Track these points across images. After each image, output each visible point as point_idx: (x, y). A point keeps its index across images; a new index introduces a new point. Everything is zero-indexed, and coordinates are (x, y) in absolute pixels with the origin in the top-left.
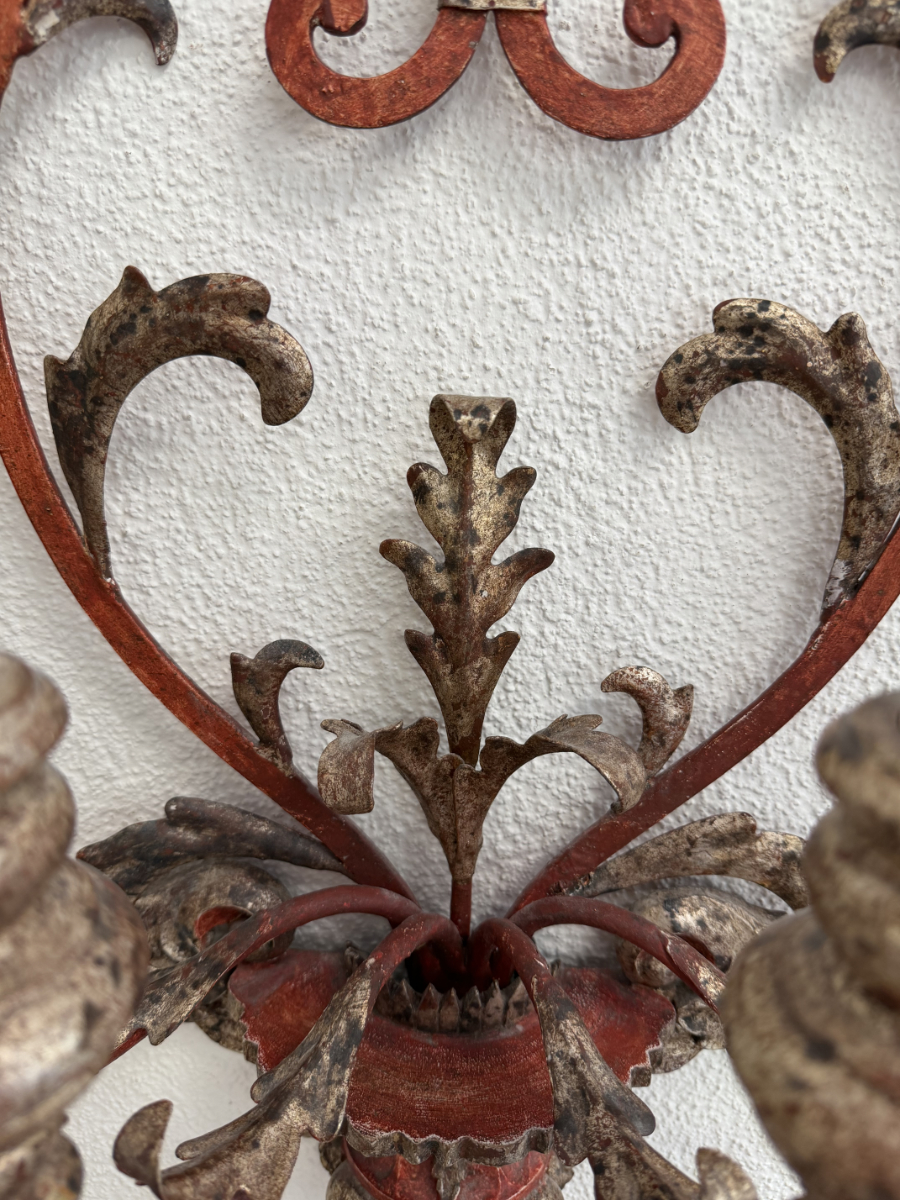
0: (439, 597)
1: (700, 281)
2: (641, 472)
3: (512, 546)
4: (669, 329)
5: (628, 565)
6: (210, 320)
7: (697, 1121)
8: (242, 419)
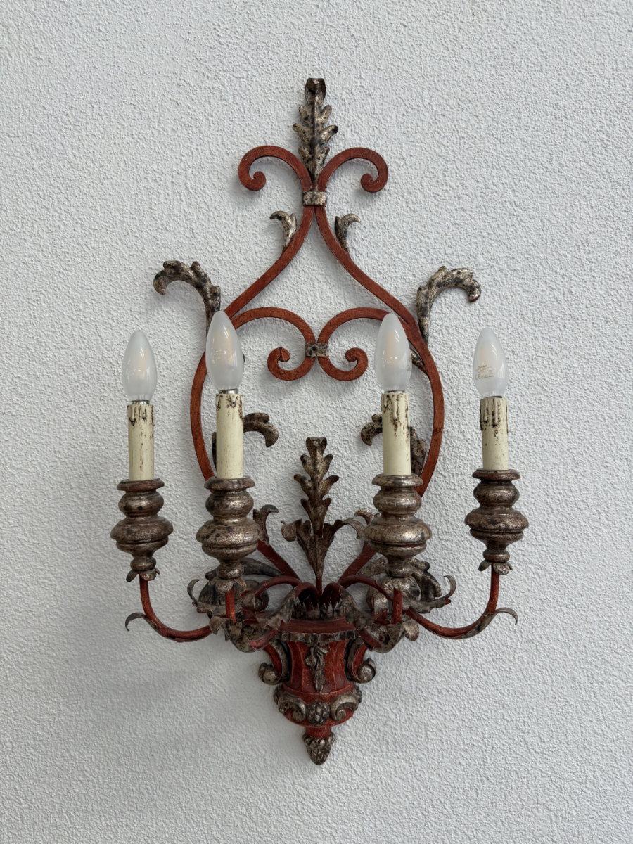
0: (310, 489)
1: (370, 411)
2: (360, 457)
3: (327, 475)
4: (363, 421)
5: (360, 482)
6: (255, 423)
7: (403, 679)
8: (257, 447)
